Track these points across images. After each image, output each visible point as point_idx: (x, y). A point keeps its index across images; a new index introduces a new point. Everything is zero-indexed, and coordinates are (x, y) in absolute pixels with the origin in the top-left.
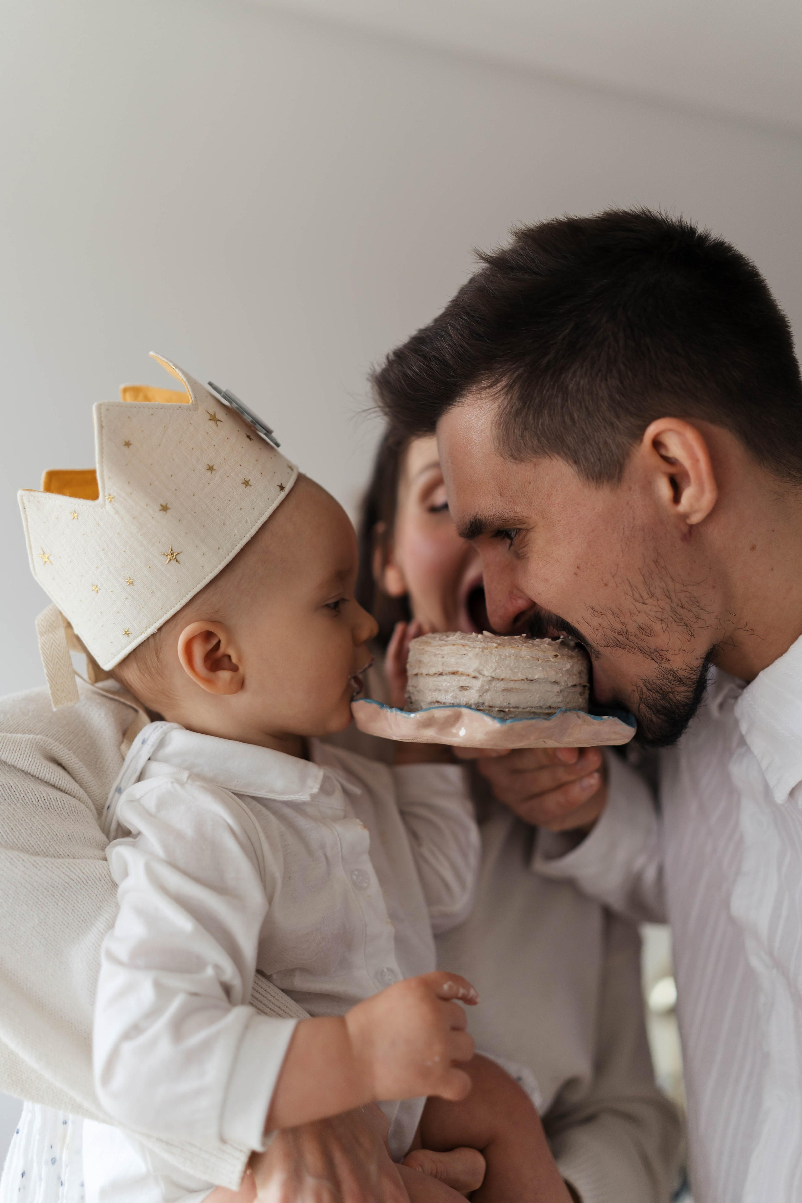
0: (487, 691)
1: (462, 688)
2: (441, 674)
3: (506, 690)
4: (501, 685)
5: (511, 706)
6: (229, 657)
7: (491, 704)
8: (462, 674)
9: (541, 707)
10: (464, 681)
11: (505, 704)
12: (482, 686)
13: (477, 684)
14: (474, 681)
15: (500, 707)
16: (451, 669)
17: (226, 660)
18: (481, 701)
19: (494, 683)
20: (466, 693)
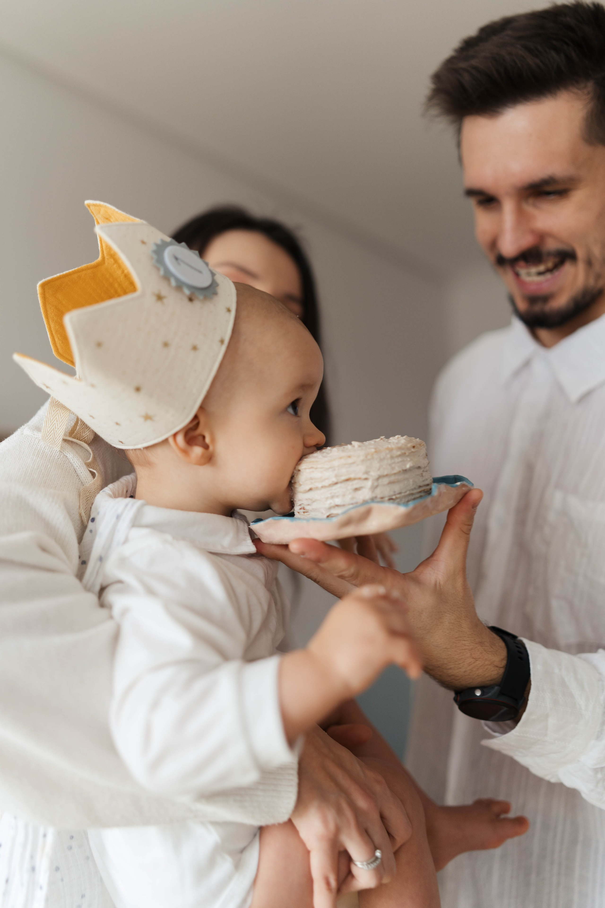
0: (377, 487)
1: (356, 489)
2: (336, 483)
3: (391, 483)
4: (386, 480)
5: (397, 493)
6: (204, 437)
7: (381, 496)
8: (355, 479)
9: (415, 489)
10: (356, 484)
11: (392, 493)
12: (373, 484)
13: (369, 483)
14: (365, 482)
15: (389, 496)
16: (344, 478)
17: (201, 438)
18: (374, 495)
19: (380, 481)
20: (359, 492)
